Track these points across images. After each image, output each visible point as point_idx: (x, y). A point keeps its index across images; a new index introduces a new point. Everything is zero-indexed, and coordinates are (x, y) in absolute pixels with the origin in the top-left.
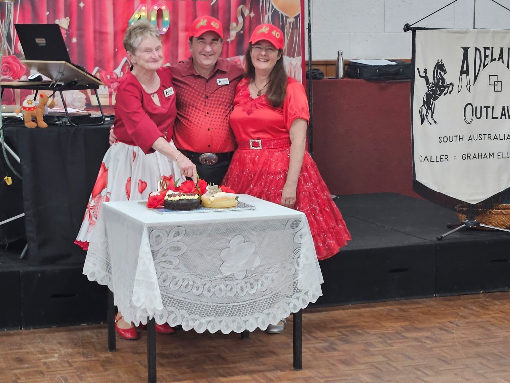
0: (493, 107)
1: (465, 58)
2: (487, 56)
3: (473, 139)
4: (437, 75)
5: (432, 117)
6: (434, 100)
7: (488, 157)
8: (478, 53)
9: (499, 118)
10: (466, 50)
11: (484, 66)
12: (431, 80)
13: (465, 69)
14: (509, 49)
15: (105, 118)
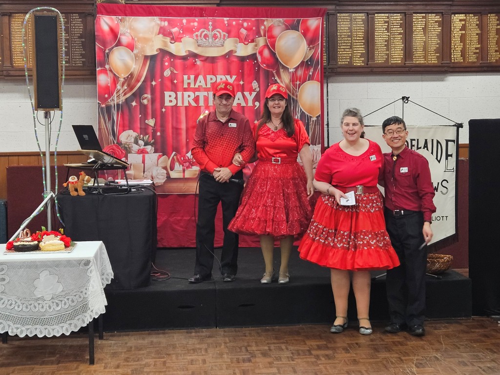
2: (414, 146)
14: (432, 140)
15: (131, 189)
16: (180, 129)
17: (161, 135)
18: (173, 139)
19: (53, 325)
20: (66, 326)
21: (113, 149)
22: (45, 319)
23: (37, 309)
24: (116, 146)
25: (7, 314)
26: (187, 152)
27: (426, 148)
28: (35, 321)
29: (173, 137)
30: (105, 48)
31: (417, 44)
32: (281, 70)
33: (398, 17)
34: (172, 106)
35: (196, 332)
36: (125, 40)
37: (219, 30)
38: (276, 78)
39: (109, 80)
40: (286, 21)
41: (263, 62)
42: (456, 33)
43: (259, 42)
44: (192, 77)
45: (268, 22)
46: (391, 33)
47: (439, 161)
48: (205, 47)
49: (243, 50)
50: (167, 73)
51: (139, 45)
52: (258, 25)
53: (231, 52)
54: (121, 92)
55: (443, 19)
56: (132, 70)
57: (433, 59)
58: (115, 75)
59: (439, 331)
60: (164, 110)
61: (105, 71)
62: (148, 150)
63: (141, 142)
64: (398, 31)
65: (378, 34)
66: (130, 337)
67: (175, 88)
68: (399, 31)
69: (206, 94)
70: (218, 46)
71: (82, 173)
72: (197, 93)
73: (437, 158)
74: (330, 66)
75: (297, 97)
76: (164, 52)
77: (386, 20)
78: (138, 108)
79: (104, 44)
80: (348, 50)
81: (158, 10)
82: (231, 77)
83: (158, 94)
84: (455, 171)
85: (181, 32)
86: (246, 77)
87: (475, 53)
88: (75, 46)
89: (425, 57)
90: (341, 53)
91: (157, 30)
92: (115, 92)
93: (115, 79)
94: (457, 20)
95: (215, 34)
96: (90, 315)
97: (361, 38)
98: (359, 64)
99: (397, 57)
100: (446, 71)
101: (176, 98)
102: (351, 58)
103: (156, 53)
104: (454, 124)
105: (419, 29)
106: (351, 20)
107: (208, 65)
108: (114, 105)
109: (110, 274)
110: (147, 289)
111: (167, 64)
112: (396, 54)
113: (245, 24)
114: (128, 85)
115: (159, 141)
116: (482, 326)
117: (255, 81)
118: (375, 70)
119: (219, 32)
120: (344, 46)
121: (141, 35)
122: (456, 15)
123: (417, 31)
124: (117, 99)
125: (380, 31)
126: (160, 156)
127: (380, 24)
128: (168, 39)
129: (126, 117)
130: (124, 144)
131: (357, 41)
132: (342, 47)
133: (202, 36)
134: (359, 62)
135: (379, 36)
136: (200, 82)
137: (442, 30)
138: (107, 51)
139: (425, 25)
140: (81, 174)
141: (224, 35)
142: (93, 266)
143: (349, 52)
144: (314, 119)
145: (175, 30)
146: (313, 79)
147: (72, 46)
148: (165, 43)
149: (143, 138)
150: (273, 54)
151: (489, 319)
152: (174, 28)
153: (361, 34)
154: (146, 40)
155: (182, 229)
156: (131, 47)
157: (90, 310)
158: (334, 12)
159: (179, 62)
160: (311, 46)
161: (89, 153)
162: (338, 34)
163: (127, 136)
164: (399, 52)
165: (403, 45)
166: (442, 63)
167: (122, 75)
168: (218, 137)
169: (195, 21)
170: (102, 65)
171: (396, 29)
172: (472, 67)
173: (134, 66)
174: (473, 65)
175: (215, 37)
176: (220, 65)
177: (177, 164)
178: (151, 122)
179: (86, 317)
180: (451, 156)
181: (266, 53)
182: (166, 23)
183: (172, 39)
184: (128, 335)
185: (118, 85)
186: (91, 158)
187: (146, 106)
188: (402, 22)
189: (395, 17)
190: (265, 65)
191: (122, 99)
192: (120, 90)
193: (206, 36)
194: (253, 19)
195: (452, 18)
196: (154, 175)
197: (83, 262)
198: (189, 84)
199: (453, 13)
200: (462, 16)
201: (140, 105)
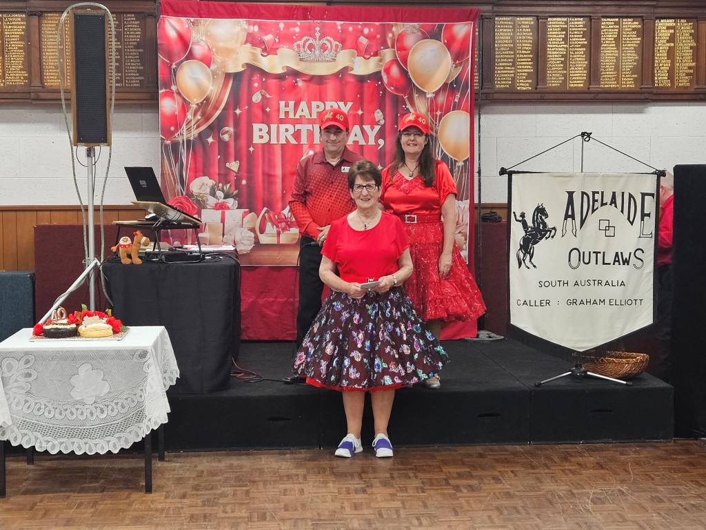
0: (604, 253)
1: (571, 202)
2: (597, 201)
3: (579, 284)
4: (537, 218)
5: (530, 261)
6: (533, 244)
7: (598, 303)
8: (585, 196)
9: (612, 263)
10: (571, 194)
11: (593, 211)
12: (530, 224)
13: (570, 213)
14: (623, 193)
15: (204, 256)
16: (275, 176)
17: (247, 184)
18: (264, 190)
19: (96, 438)
20: (113, 440)
21: (181, 203)
22: (84, 429)
23: (75, 416)
24: (184, 198)
25: (33, 422)
26: (283, 208)
27: (613, 205)
28: (71, 433)
29: (264, 188)
30: (172, 62)
31: (607, 61)
32: (416, 96)
33: (581, 23)
34: (263, 144)
35: (292, 453)
36: (198, 50)
37: (329, 38)
38: (409, 106)
39: (176, 106)
40: (422, 27)
41: (390, 84)
42: (662, 46)
43: (384, 56)
44: (292, 103)
45: (398, 28)
46: (570, 45)
47: (632, 223)
48: (311, 61)
49: (363, 67)
50: (257, 98)
51: (218, 58)
52: (384, 31)
53: (345, 69)
54: (193, 123)
55: (643, 26)
56: (208, 93)
57: (628, 83)
58: (184, 99)
59: (626, 457)
60: (251, 149)
61: (170, 94)
62: (230, 205)
63: (220, 194)
64: (580, 43)
65: (551, 46)
66: (201, 458)
67: (267, 119)
68: (582, 43)
69: (310, 127)
70: (328, 61)
71: (138, 232)
72: (298, 127)
73: (629, 219)
74: (484, 91)
75: (436, 132)
76: (252, 69)
77: (563, 26)
78: (217, 145)
79: (170, 56)
80: (509, 68)
81: (246, 11)
82: (346, 105)
83: (243, 126)
84: (654, 237)
85: (277, 40)
86: (365, 104)
87: (687, 74)
88: (130, 59)
89: (617, 79)
90: (499, 72)
91: (243, 37)
92: (185, 124)
93: (185, 106)
94: (664, 28)
95: (324, 44)
96: (147, 426)
97: (528, 52)
98: (524, 89)
99: (578, 78)
100: (647, 99)
101: (269, 133)
102: (513, 79)
103: (241, 69)
104: (653, 170)
105: (610, 39)
106: (514, 26)
107: (313, 87)
108: (183, 142)
109: (175, 372)
110: (225, 394)
111: (256, 85)
112: (575, 75)
113: (366, 31)
114: (203, 114)
115: (245, 192)
116: (688, 452)
117: (379, 110)
118: (547, 96)
119: (329, 41)
120: (503, 62)
121: (221, 44)
122: (662, 21)
123: (607, 42)
124: (188, 133)
125: (554, 43)
126: (246, 213)
127: (554, 33)
128: (258, 51)
129: (200, 159)
130: (196, 196)
131: (522, 56)
132: (501, 64)
133: (306, 47)
134: (524, 85)
135: (553, 49)
136: (302, 111)
137: (642, 41)
138: (174, 66)
139: (619, 35)
140: (137, 235)
141: (337, 46)
142: (152, 359)
143: (512, 72)
144: (461, 164)
145: (268, 38)
146: (459, 109)
147: (125, 59)
148: (254, 55)
149: (223, 188)
150: (404, 73)
151: (698, 442)
152: (267, 35)
153: (528, 46)
154: (229, 52)
155: (275, 315)
156: (207, 61)
157: (147, 419)
158: (490, 14)
159: (273, 82)
160: (457, 62)
161: (147, 206)
162: (496, 45)
163: (201, 185)
164: (581, 72)
165: (586, 63)
166: (641, 88)
167: (195, 100)
168: (326, 185)
169: (295, 26)
170: (167, 85)
171: (578, 39)
172: (682, 94)
173: (211, 88)
174: (686, 91)
175: (324, 48)
176: (330, 87)
177: (269, 226)
178: (234, 166)
179: (141, 428)
180: (648, 215)
181: (395, 71)
182: (256, 28)
183: (264, 50)
184: (199, 456)
185: (188, 114)
186: (151, 213)
187: (226, 144)
188: (585, 29)
189: (576, 23)
190: (393, 88)
191: (195, 133)
192: (191, 120)
193: (311, 47)
194: (377, 23)
195: (657, 25)
196: (237, 239)
197: (138, 353)
198: (287, 113)
199: (657, 18)
200: (671, 22)
201: (219, 143)
